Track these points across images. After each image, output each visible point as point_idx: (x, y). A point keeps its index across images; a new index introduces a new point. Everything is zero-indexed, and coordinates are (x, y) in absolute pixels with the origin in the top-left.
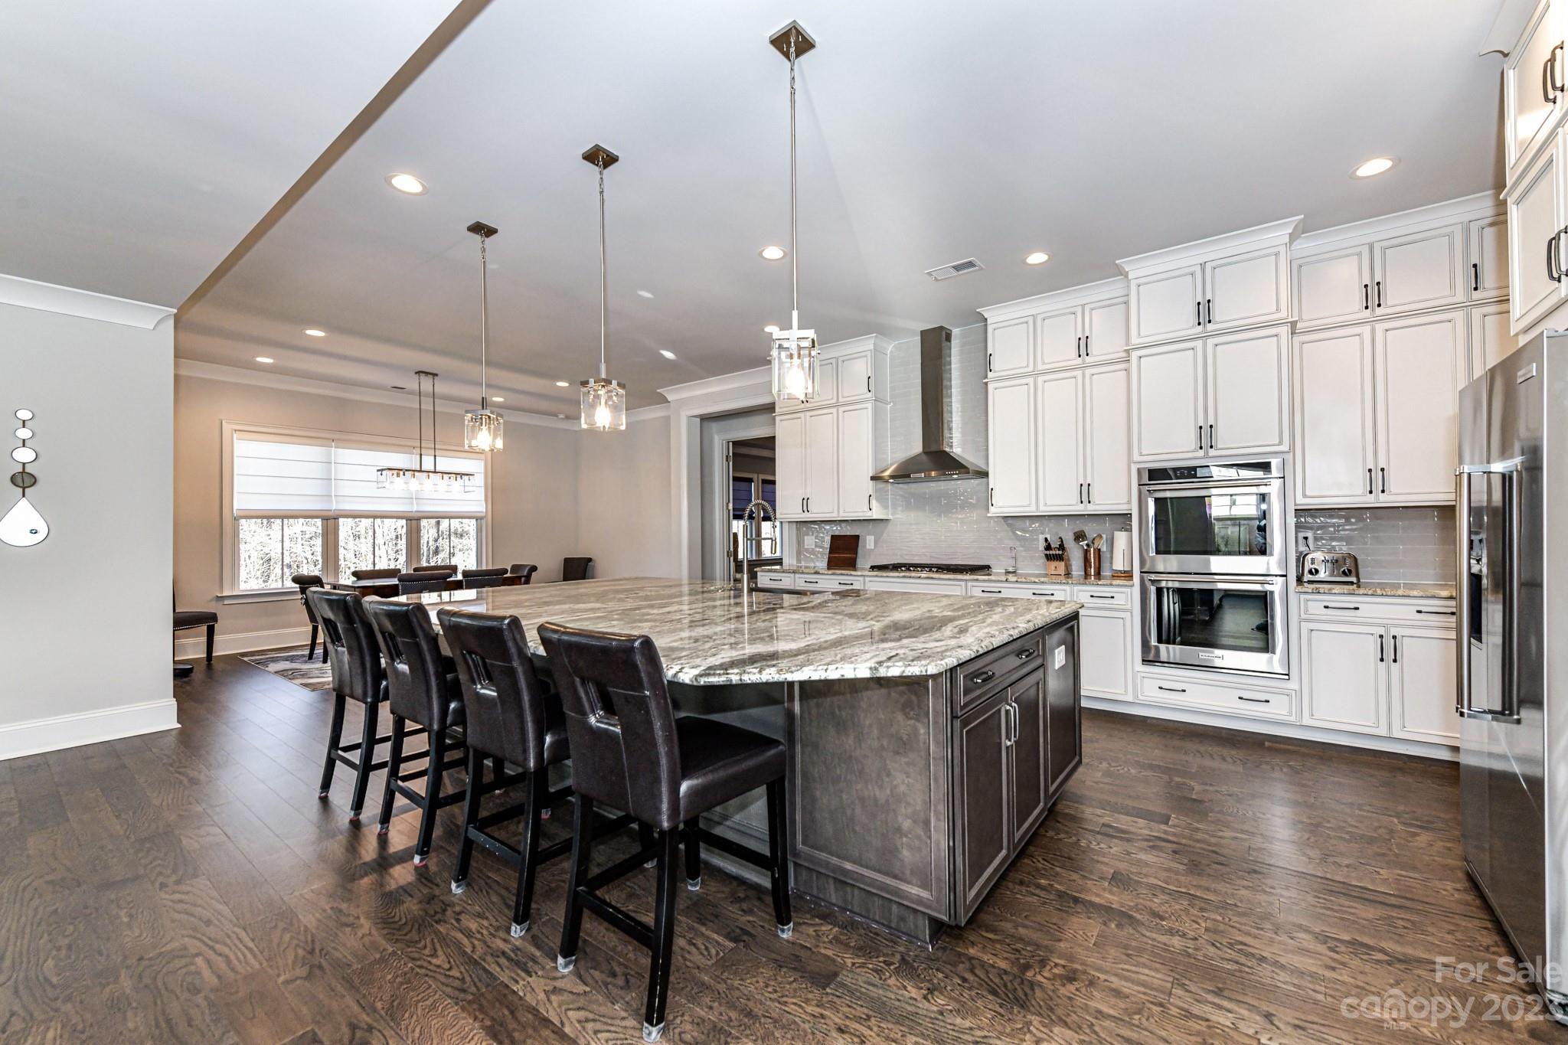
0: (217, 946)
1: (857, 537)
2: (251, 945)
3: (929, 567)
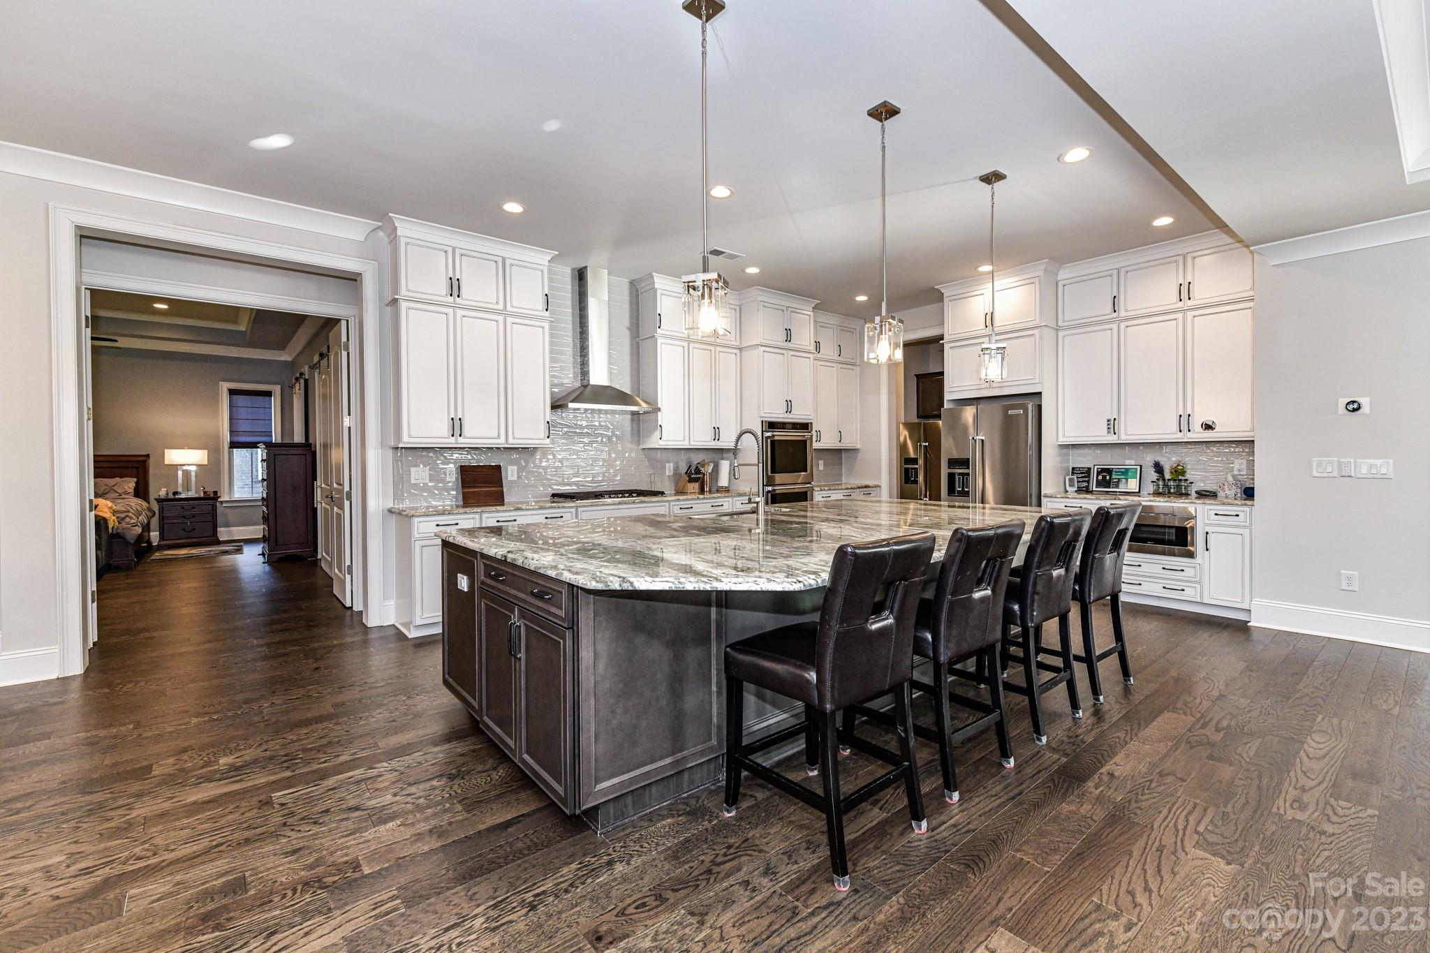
0: (1180, 827)
1: (498, 468)
2: (1165, 811)
3: (622, 493)
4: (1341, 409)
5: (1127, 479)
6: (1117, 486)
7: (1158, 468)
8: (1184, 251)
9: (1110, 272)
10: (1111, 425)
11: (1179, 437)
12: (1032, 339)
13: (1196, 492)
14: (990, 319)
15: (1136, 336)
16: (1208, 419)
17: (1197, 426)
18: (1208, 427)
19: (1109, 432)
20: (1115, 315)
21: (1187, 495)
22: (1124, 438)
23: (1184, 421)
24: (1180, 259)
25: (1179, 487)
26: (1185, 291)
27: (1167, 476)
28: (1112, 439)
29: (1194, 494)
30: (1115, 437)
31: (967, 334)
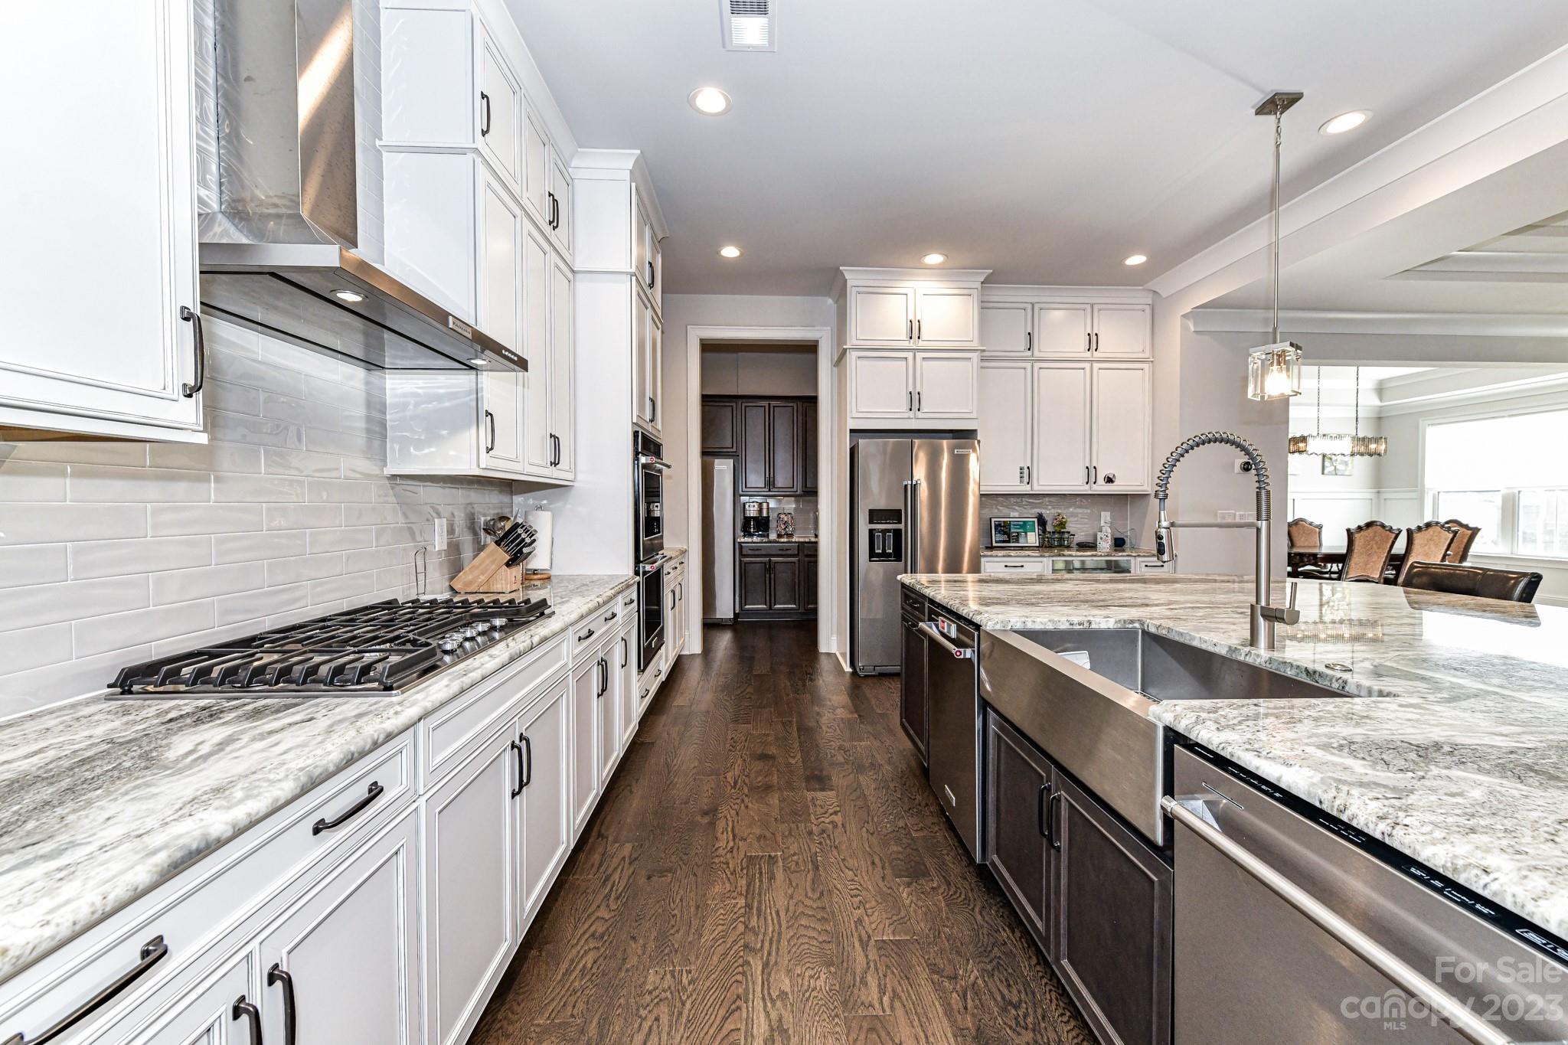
4: (1237, 468)
5: (1026, 533)
6: (1017, 541)
7: (1042, 521)
8: (1092, 301)
9: (1025, 305)
10: (1026, 474)
11: (1085, 489)
12: (969, 364)
13: (1077, 544)
14: (914, 330)
15: (1049, 378)
16: (1109, 472)
17: (1101, 480)
18: (1110, 480)
19: (1021, 482)
20: (1029, 353)
21: (1068, 547)
22: (1037, 488)
23: (1091, 472)
24: (1088, 307)
25: (1061, 539)
26: (1093, 341)
27: (1049, 528)
28: (1025, 489)
29: (1075, 547)
30: (1028, 487)
31: (886, 343)
